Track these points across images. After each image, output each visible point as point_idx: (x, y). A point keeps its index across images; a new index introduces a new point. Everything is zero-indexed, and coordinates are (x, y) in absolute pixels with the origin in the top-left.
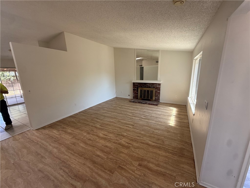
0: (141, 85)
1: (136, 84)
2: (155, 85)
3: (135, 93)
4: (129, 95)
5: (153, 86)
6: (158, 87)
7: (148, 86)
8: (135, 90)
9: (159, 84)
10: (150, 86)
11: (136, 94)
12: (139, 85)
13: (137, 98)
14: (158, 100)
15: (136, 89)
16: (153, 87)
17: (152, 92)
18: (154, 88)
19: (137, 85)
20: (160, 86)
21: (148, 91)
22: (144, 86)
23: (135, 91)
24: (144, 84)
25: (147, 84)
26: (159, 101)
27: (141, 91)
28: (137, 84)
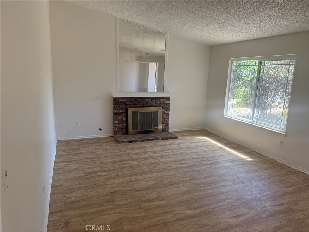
0: (135, 103)
1: (122, 101)
2: (160, 100)
3: (119, 123)
4: (100, 129)
5: (157, 102)
6: (167, 104)
7: (149, 103)
8: (120, 114)
9: (168, 99)
10: (151, 102)
11: (123, 123)
12: (129, 103)
13: (127, 133)
14: (166, 129)
15: (121, 111)
16: (157, 105)
17: (156, 113)
18: (159, 106)
19: (124, 103)
20: (169, 101)
21: (149, 113)
22: (139, 104)
23: (120, 117)
24: (139, 100)
25: (145, 100)
26: (168, 130)
27: (135, 115)
28: (125, 101)
